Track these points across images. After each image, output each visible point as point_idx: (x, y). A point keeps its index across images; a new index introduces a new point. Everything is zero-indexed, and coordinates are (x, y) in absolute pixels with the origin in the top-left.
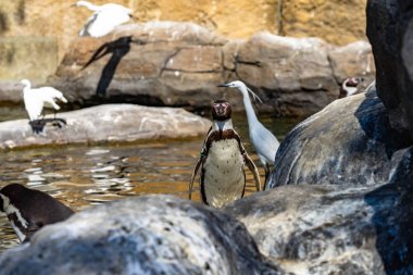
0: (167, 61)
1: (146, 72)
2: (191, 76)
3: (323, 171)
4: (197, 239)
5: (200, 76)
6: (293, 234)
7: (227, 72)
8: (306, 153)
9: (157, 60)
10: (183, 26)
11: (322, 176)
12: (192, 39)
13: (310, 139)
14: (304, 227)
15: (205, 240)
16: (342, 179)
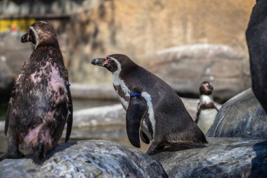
0: (205, 70)
1: (192, 78)
2: (221, 80)
3: (237, 128)
4: (110, 169)
5: (227, 80)
6: (195, 170)
7: (245, 78)
8: (227, 116)
9: (199, 69)
10: (216, 47)
11: (237, 132)
12: (222, 56)
13: (231, 106)
14: (205, 165)
15: (117, 170)
16: (250, 134)
